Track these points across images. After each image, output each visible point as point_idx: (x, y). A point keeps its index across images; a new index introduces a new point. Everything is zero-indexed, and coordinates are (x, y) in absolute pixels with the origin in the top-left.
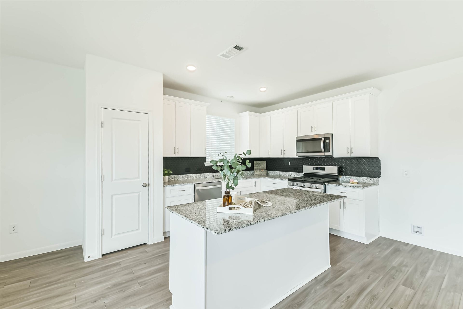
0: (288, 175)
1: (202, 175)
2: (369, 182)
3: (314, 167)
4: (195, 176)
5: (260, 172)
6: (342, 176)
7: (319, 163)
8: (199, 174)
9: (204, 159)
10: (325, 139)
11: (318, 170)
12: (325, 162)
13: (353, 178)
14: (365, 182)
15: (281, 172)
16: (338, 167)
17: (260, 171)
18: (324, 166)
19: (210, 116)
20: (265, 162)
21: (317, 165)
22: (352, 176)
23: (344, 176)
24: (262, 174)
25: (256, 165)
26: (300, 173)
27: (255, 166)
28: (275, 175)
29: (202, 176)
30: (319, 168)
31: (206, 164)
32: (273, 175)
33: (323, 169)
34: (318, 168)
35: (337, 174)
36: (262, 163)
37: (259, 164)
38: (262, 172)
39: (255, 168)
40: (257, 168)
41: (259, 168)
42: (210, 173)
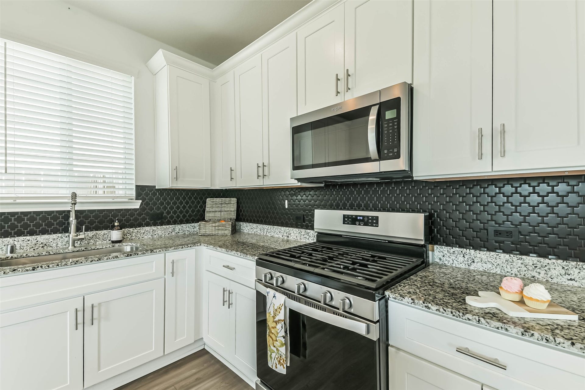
0: (281, 236)
2: (555, 280)
3: (344, 216)
5: (214, 228)
6: (435, 246)
7: (359, 202)
10: (383, 107)
11: (357, 223)
12: (379, 199)
13: (478, 255)
14: (536, 275)
15: (268, 226)
16: (425, 216)
17: (214, 225)
18: (375, 210)
21: (355, 210)
22: (475, 248)
23: (445, 249)
24: (220, 232)
25: (211, 209)
26: (309, 231)
27: (209, 212)
28: (254, 234)
30: (361, 218)
32: (252, 234)
33: (373, 222)
34: (357, 216)
35: (423, 243)
36: (228, 203)
37: (220, 206)
38: (220, 228)
39: (207, 216)
40: (211, 215)
41: (217, 216)
42: (6, 239)
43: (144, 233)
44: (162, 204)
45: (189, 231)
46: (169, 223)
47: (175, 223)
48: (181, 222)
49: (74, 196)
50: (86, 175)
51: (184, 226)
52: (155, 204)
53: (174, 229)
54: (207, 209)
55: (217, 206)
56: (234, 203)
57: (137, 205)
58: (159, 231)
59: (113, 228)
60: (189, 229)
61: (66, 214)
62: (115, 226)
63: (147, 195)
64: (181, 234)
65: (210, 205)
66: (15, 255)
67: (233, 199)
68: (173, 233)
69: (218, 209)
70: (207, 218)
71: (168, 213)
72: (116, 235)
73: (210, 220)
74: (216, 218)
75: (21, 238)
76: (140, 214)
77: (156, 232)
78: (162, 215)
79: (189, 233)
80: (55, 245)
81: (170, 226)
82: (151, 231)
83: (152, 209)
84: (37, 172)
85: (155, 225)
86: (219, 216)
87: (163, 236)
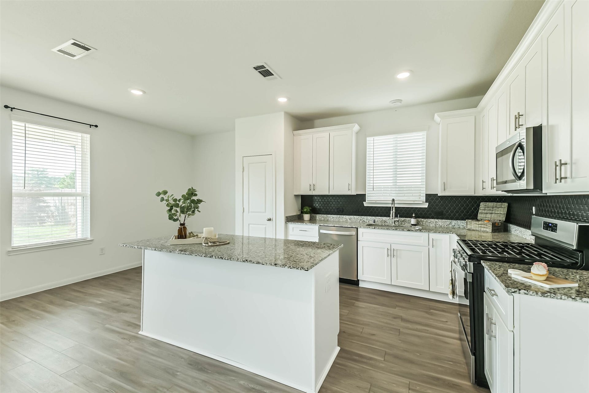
1: (359, 218)
3: (544, 222)
4: (349, 219)
5: (477, 225)
8: (355, 217)
9: (362, 197)
11: (549, 228)
17: (477, 223)
19: (374, 137)
20: (506, 205)
24: (482, 229)
25: (483, 211)
27: (482, 213)
29: (359, 220)
30: (550, 225)
31: (365, 204)
33: (555, 229)
34: (549, 223)
35: (574, 248)
36: (499, 207)
37: (491, 209)
38: (482, 225)
39: (480, 216)
40: (482, 216)
41: (488, 217)
42: (373, 217)
43: (430, 222)
44: (442, 205)
45: (463, 226)
46: (447, 219)
47: (452, 219)
48: (457, 219)
49: (393, 200)
50: (401, 187)
51: (459, 222)
52: (437, 205)
53: (451, 223)
54: (480, 211)
55: (489, 209)
56: (504, 208)
57: (426, 205)
58: (440, 223)
59: (411, 217)
60: (463, 224)
61: (389, 209)
62: (413, 216)
63: (432, 199)
64: (457, 227)
65: (483, 208)
66: (374, 224)
67: (504, 204)
68: (450, 226)
69: (489, 211)
70: (479, 218)
71: (447, 212)
72: (413, 221)
73: (482, 220)
74: (486, 218)
75: (378, 217)
76: (428, 211)
77: (438, 223)
78: (443, 213)
79: (463, 227)
80: (388, 222)
81: (448, 220)
82: (435, 222)
83: (435, 208)
84: (380, 187)
85: (437, 219)
86: (490, 217)
87: (443, 226)
